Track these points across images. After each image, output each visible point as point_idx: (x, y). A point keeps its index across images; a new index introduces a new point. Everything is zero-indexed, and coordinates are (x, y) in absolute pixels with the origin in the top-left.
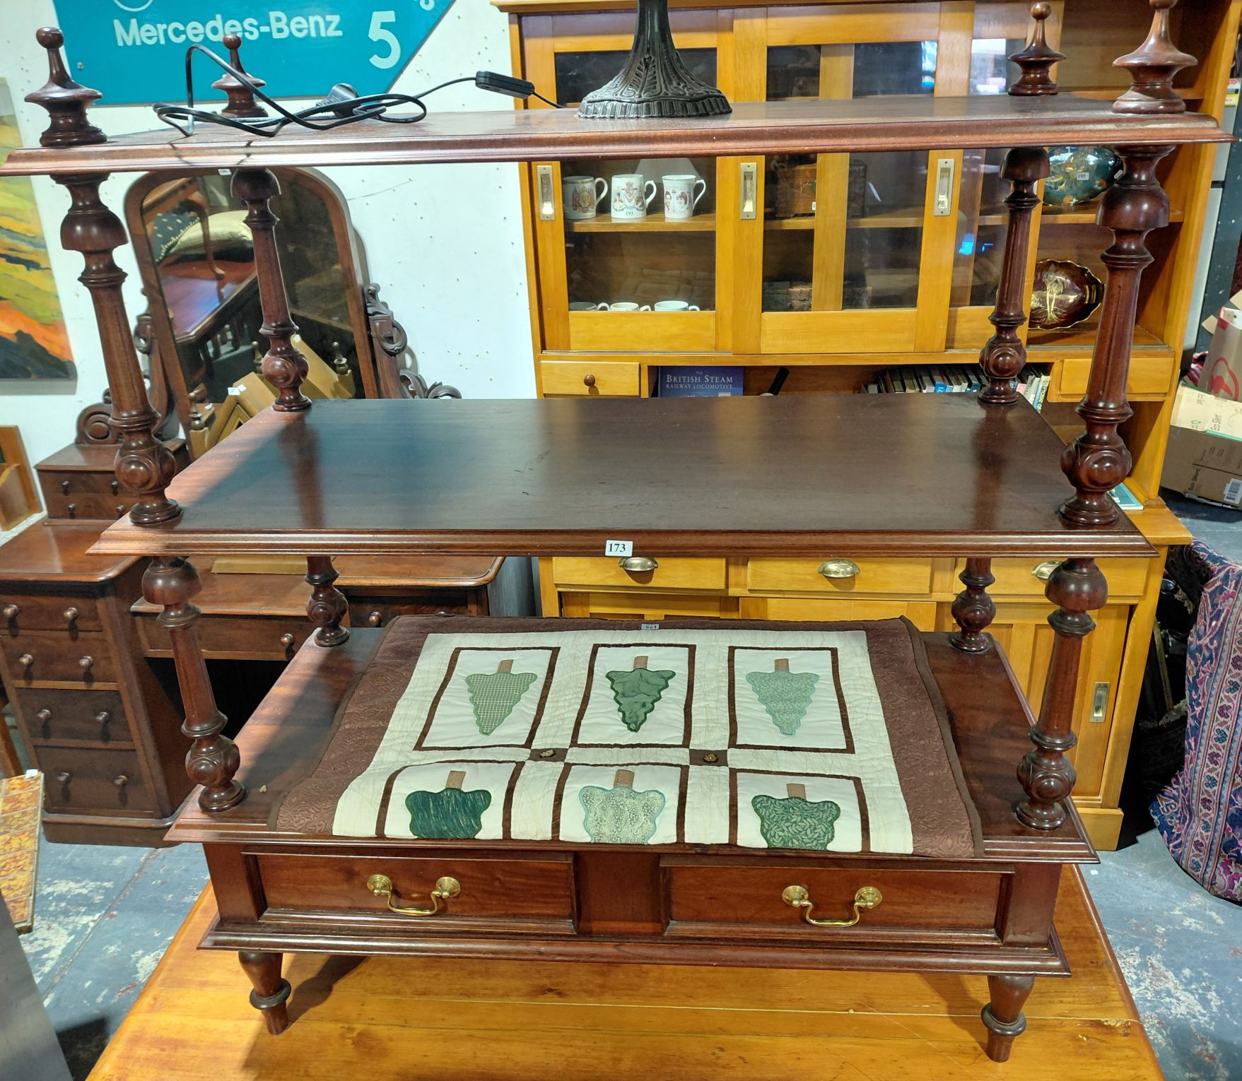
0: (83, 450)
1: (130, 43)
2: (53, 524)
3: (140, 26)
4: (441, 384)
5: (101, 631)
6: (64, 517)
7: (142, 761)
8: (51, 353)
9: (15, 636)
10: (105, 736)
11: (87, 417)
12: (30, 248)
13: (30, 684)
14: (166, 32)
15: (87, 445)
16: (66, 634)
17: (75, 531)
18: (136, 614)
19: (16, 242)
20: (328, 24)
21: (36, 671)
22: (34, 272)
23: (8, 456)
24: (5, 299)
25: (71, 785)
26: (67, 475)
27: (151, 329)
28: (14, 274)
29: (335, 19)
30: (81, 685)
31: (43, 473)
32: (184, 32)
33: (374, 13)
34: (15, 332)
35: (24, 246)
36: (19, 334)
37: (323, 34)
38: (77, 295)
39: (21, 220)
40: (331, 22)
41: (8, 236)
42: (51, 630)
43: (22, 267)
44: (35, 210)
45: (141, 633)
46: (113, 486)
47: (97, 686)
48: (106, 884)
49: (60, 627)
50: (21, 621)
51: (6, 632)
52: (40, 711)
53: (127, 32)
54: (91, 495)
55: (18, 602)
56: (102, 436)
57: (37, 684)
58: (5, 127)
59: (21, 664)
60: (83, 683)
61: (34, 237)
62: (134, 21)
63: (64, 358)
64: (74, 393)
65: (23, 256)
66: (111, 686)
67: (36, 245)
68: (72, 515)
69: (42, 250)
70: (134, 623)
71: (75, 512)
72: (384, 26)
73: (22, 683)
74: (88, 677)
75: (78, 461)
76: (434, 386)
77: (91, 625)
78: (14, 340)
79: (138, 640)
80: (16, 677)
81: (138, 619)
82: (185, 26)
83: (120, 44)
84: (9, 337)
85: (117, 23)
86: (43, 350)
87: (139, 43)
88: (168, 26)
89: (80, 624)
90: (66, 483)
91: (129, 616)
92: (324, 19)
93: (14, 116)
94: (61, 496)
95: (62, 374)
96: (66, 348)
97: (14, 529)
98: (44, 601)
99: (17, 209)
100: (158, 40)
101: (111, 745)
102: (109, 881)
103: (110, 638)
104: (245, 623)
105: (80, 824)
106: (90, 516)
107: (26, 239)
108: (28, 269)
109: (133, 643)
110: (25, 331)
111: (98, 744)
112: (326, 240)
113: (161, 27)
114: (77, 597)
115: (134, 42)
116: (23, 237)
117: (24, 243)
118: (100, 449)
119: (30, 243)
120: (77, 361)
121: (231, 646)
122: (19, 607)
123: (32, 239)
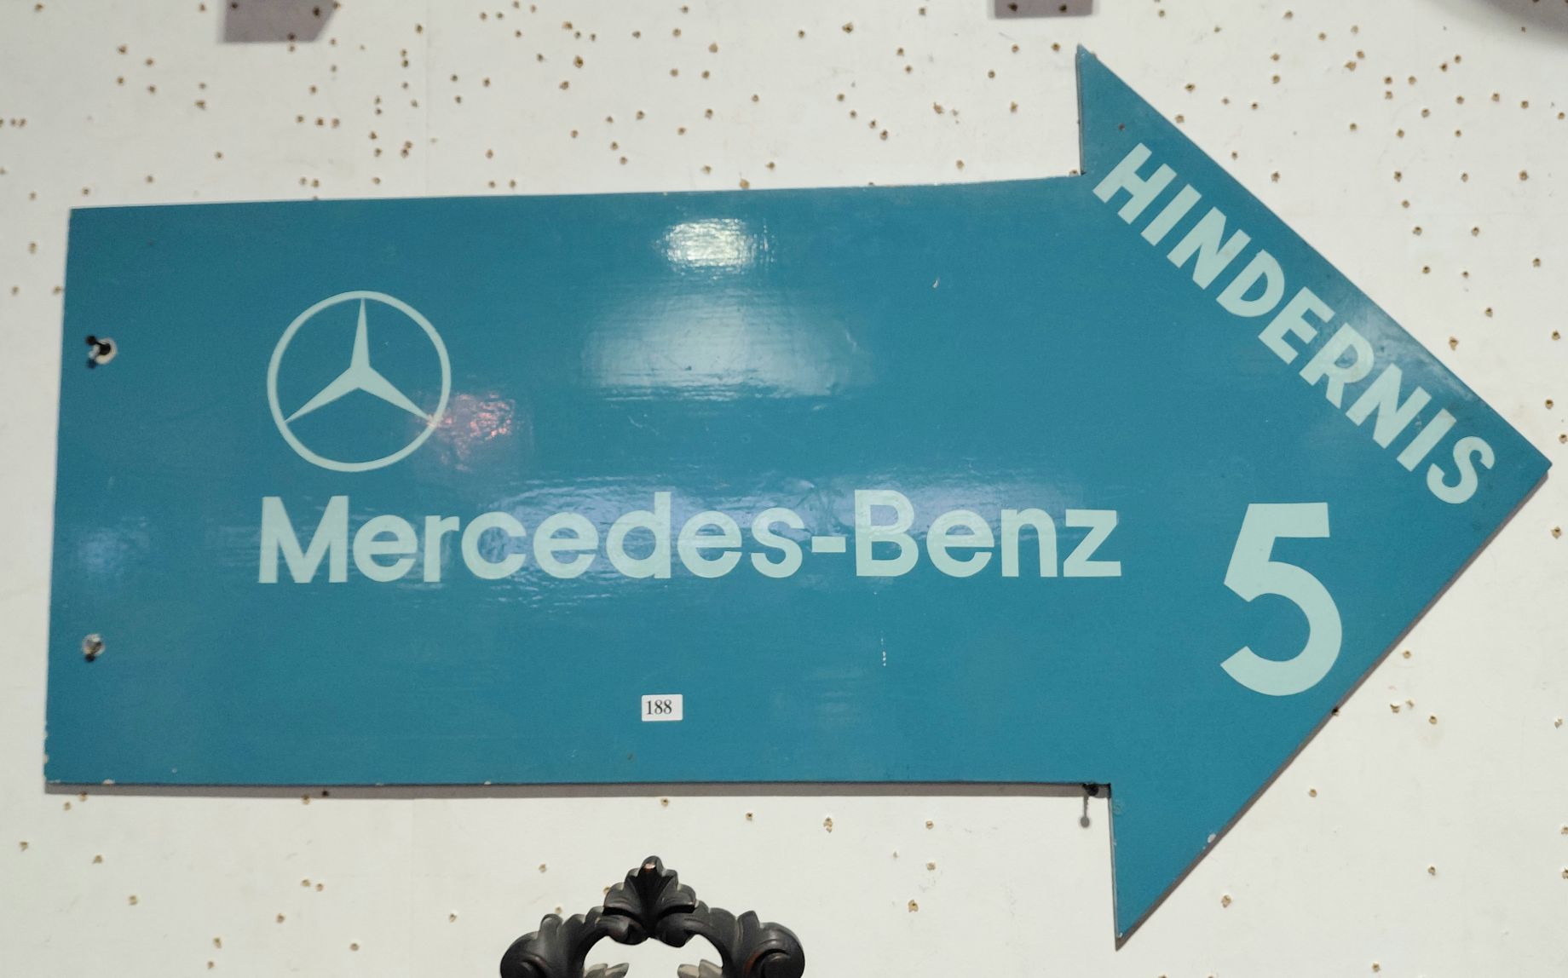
1: (303, 571)
3: (354, 526)
14: (452, 542)
20: (1069, 540)
29: (1102, 523)
32: (524, 545)
33: (1252, 507)
37: (1048, 569)
40: (1086, 531)
53: (305, 544)
62: (338, 506)
72: (1286, 550)
82: (531, 526)
83: (268, 574)
85: (273, 509)
87: (338, 575)
88: (464, 525)
92: (1059, 518)
100: (420, 565)
113: (437, 526)
115: (324, 567)
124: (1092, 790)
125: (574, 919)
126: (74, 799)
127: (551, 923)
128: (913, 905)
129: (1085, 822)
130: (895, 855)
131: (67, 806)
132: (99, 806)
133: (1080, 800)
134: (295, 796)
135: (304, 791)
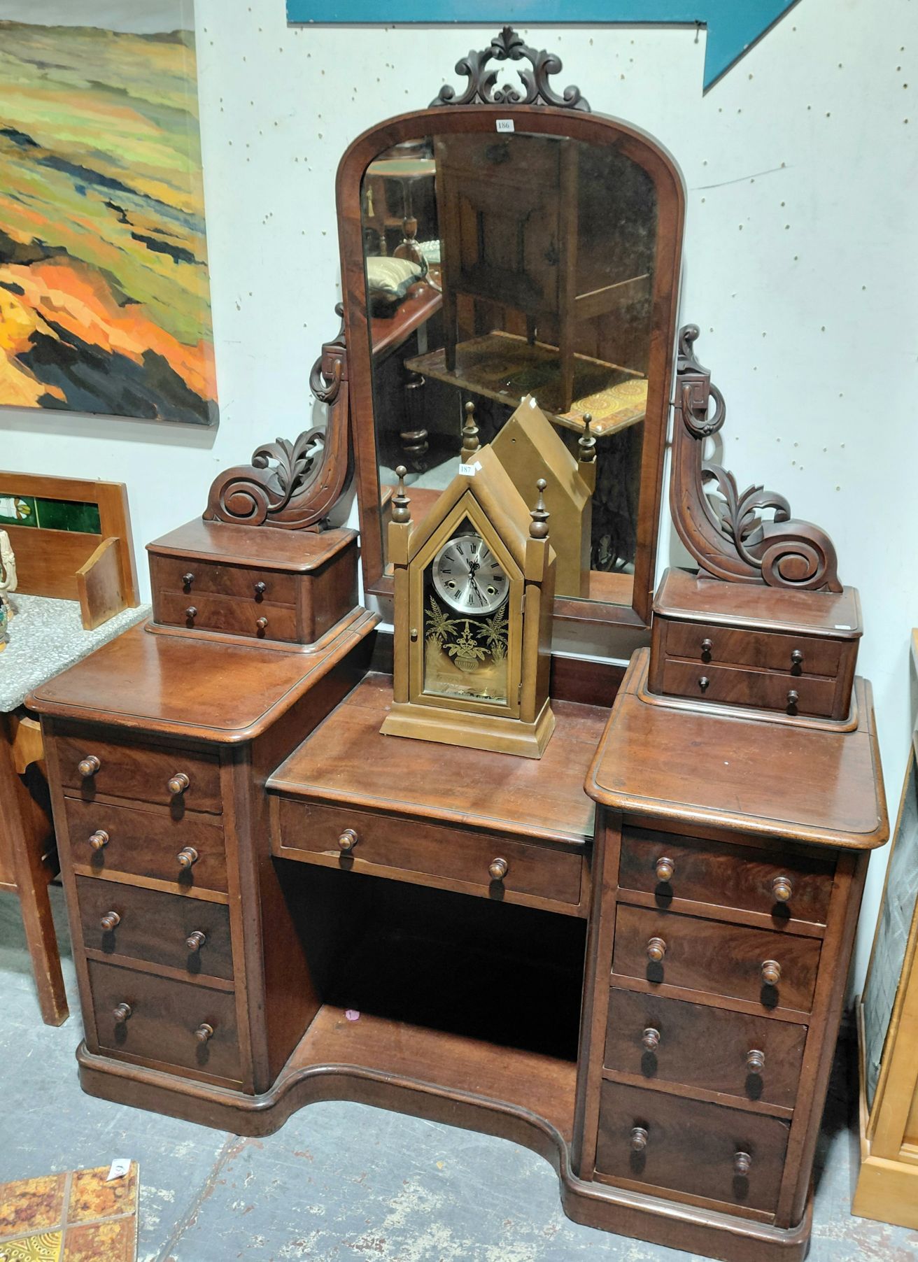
0: (215, 531)
2: (162, 632)
4: (761, 488)
5: (220, 814)
6: (178, 623)
7: (242, 1011)
8: (188, 387)
9: (87, 801)
10: (194, 965)
11: (226, 484)
12: (183, 231)
13: (98, 873)
15: (220, 523)
16: (167, 810)
17: (192, 647)
18: (272, 791)
19: (166, 219)
21: (109, 858)
22: (184, 266)
23: (105, 524)
24: (138, 302)
25: (129, 1023)
26: (195, 565)
27: (341, 366)
28: (156, 267)
30: (173, 888)
31: (155, 557)
34: (142, 351)
35: (175, 227)
36: (149, 355)
38: (238, 307)
39: (178, 188)
41: (156, 211)
42: (144, 801)
43: (168, 258)
44: (199, 176)
45: (274, 821)
46: (258, 589)
47: (195, 892)
48: (163, 1193)
49: (157, 799)
50: (102, 782)
51: (78, 793)
52: (105, 915)
54: (223, 597)
55: (103, 752)
56: (242, 514)
57: (107, 874)
58: (178, 46)
59: (91, 843)
60: (176, 884)
61: (192, 215)
63: (207, 396)
64: (210, 448)
65: (171, 241)
66: (218, 897)
67: (193, 227)
68: (190, 623)
69: (200, 235)
70: (266, 804)
71: (195, 619)
73: (86, 870)
74: (186, 877)
75: (204, 545)
76: (753, 490)
77: (207, 803)
78: (140, 362)
79: (268, 831)
80: (79, 858)
81: (274, 801)
84: (133, 358)
86: (181, 381)
89: (189, 800)
90: (189, 576)
91: (262, 796)
93: (192, 33)
94: (180, 593)
95: (201, 419)
96: (211, 382)
97: (100, 629)
98: (140, 756)
99: (176, 171)
101: (200, 979)
102: (168, 1188)
103: (230, 827)
104: (437, 831)
105: (134, 1079)
106: (216, 628)
107: (181, 216)
108: (176, 262)
109: (261, 833)
110: (158, 351)
111: (183, 975)
112: (641, 248)
114: (192, 759)
116: (175, 212)
117: (177, 223)
118: (238, 531)
119: (186, 222)
120: (221, 404)
121: (406, 860)
122: (102, 761)
123: (189, 218)
124: (699, 25)
125: (481, 52)
126: (298, 30)
127: (472, 53)
128: (623, 77)
129: (696, 41)
130: (617, 55)
131: (296, 33)
132: (309, 33)
133: (696, 31)
134: (382, 28)
135: (385, 26)
